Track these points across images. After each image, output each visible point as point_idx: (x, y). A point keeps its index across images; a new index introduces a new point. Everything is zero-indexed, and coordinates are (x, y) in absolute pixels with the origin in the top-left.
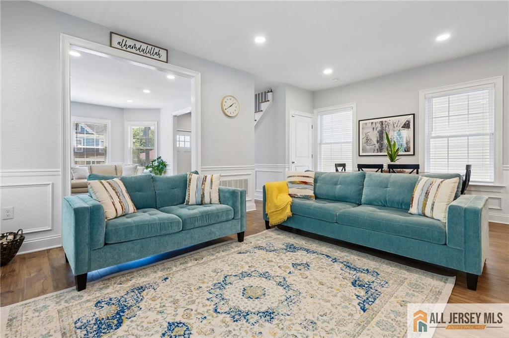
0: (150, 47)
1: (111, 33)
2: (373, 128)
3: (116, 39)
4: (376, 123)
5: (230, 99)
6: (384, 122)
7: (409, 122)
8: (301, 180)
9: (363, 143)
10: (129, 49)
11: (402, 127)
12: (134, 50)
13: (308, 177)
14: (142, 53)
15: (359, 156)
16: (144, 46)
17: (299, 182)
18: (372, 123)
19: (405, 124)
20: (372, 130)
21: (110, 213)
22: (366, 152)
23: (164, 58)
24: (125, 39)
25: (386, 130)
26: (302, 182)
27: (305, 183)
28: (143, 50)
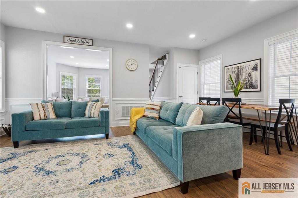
0: (83, 40)
1: (64, 36)
2: (233, 72)
3: (67, 39)
4: (234, 68)
5: (132, 61)
6: (240, 67)
7: (257, 65)
8: (151, 107)
9: (226, 83)
10: (73, 42)
11: (252, 70)
12: (75, 42)
13: (155, 105)
14: (79, 43)
15: (224, 92)
16: (80, 40)
17: (150, 108)
18: (232, 68)
19: (254, 67)
20: (232, 73)
21: (37, 117)
22: (228, 90)
23: (91, 43)
24: (71, 38)
25: (241, 73)
26: (151, 108)
27: (153, 109)
28: (80, 42)
